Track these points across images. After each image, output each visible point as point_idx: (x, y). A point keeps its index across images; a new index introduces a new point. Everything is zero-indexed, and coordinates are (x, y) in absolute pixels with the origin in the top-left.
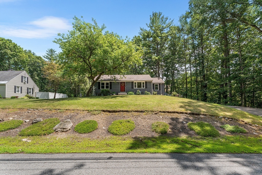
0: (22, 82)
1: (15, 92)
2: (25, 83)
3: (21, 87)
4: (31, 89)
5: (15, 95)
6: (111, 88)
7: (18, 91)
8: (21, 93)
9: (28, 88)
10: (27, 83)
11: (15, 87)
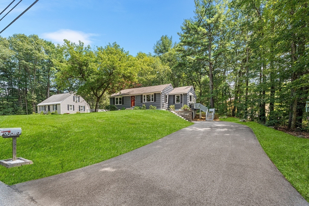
0: (74, 101)
1: (68, 110)
2: (76, 102)
3: (73, 106)
4: (83, 107)
5: (68, 112)
6: (123, 104)
7: (71, 109)
8: (74, 110)
9: (79, 106)
10: (79, 102)
11: (68, 105)
